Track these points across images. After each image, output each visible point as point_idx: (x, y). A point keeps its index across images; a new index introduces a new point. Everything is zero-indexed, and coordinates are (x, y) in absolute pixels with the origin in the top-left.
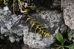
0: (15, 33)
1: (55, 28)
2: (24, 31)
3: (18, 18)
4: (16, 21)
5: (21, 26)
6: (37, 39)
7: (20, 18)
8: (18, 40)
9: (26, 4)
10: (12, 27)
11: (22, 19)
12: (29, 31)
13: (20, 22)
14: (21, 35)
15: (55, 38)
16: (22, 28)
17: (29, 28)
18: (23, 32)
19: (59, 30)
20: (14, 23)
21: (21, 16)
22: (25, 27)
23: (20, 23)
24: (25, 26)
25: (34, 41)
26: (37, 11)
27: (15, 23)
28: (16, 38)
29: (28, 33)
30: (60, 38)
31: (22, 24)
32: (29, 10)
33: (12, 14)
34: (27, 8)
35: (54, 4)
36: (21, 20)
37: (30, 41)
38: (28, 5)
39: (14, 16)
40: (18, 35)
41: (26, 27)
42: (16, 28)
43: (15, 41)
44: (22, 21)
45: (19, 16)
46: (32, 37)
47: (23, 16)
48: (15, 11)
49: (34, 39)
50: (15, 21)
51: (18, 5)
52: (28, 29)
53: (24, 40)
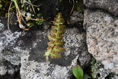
0: (8, 60)
1: (71, 57)
2: (22, 58)
3: (14, 36)
4: (11, 40)
5: (17, 49)
6: (42, 72)
7: (18, 36)
8: (11, 72)
9: (29, 15)
10: (3, 51)
11: (20, 38)
12: (30, 59)
13: (16, 42)
14: (17, 63)
15: (71, 72)
16: (20, 53)
17: (30, 53)
18: (20, 59)
19: (78, 61)
20: (7, 44)
21: (18, 34)
22: (24, 51)
23: (16, 45)
24: (25, 49)
25: (37, 75)
26: (46, 27)
27: (9, 44)
28: (8, 68)
29: (28, 62)
30: (78, 73)
31: (21, 46)
32: (33, 25)
33: (6, 28)
34: (30, 21)
35: (74, 19)
36: (18, 39)
37: (31, 74)
38: (32, 17)
39: (8, 32)
40: (12, 63)
41: (26, 51)
42: (9, 53)
43: (7, 73)
44: (20, 42)
45: (16, 32)
46: (35, 68)
47: (22, 34)
48: (10, 25)
49: (37, 71)
50: (9, 41)
51: (15, 15)
52: (29, 56)
53: (22, 72)
